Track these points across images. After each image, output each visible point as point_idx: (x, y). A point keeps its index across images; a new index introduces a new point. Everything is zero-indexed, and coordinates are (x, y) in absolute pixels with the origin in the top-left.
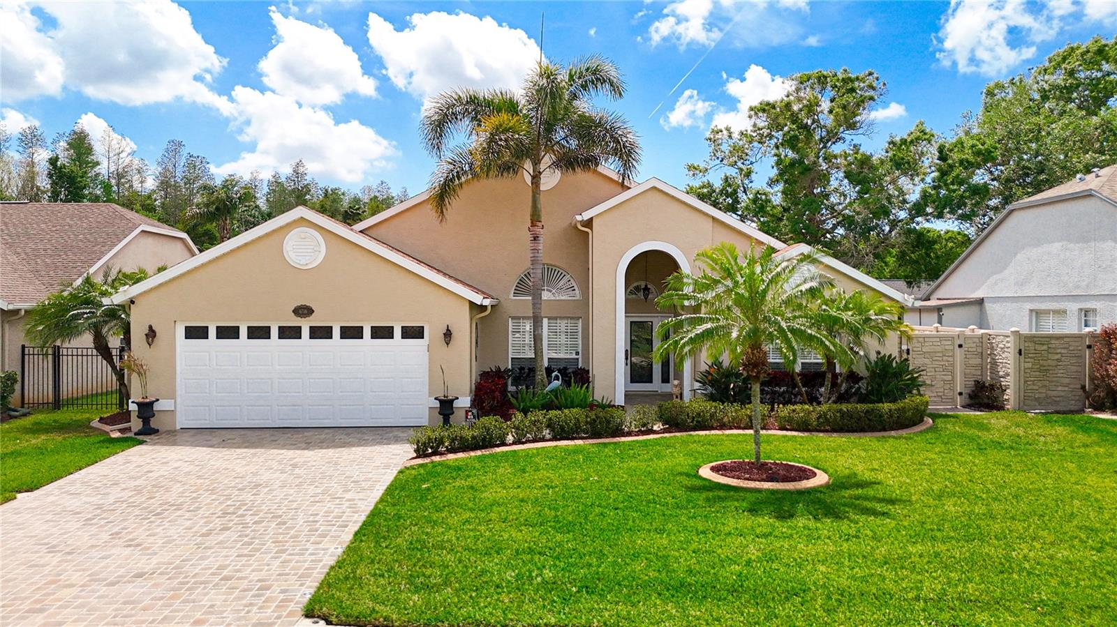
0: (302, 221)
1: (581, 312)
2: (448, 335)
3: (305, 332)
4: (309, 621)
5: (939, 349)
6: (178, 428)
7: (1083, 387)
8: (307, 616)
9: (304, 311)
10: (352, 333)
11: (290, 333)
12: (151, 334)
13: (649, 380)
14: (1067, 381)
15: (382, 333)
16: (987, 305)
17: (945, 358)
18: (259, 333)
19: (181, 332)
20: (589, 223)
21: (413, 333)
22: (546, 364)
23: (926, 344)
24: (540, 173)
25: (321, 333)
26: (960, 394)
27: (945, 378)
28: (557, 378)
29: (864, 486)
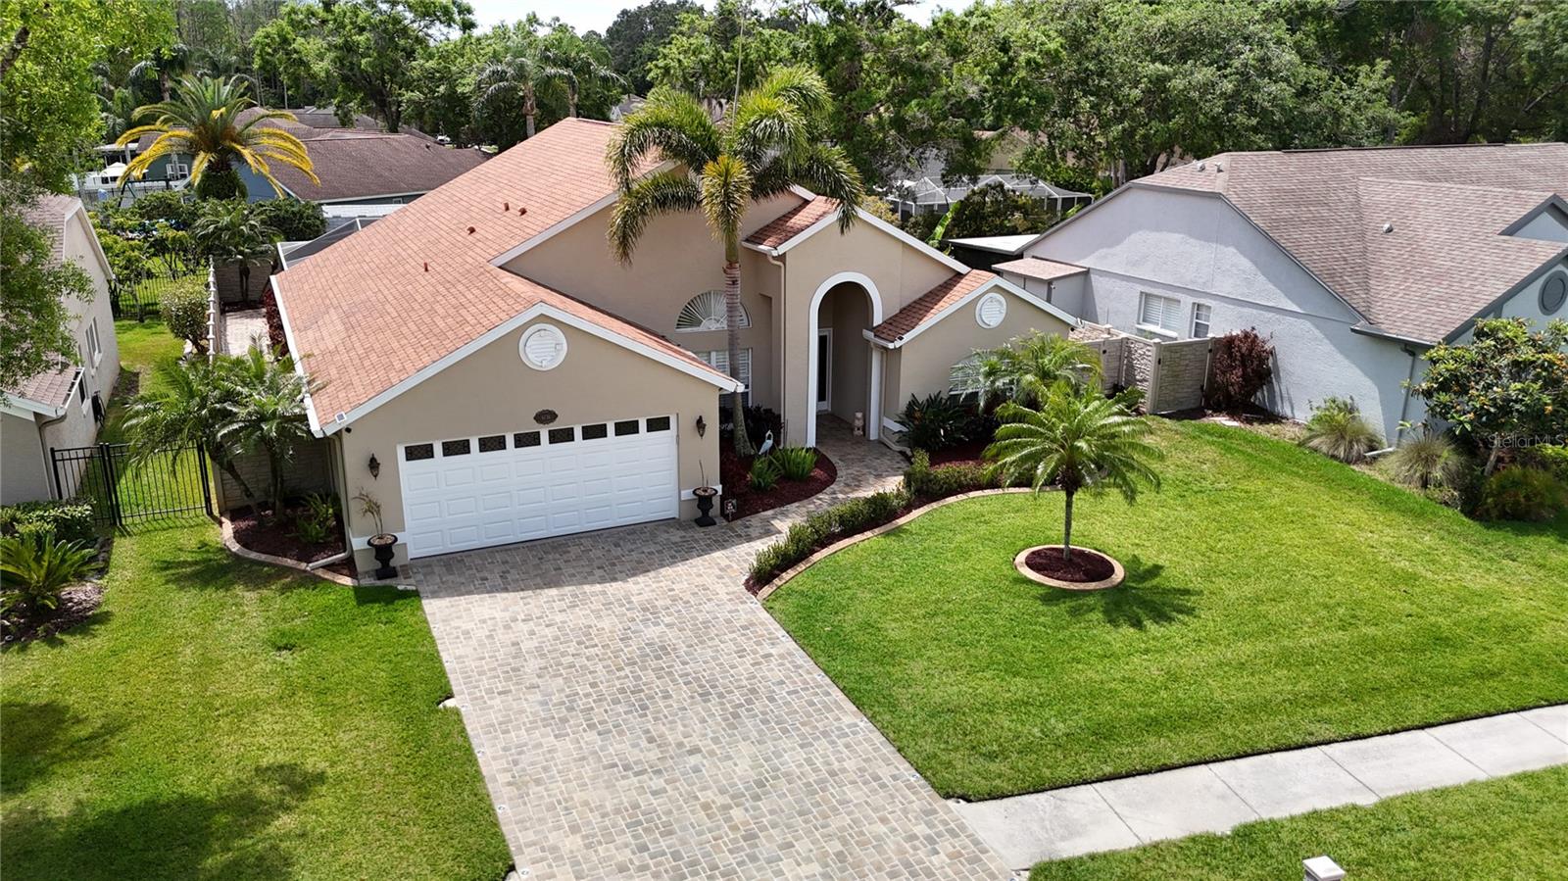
0: (540, 318)
1: (752, 343)
2: (700, 423)
3: (544, 437)
4: (952, 802)
6: (409, 559)
7: (1202, 387)
8: (948, 798)
9: (544, 419)
10: (595, 432)
11: (527, 440)
12: (374, 465)
14: (1189, 383)
15: (627, 428)
16: (1093, 277)
18: (492, 444)
19: (401, 453)
20: (782, 258)
21: (658, 424)
25: (562, 436)
28: (769, 438)
29: (1154, 573)
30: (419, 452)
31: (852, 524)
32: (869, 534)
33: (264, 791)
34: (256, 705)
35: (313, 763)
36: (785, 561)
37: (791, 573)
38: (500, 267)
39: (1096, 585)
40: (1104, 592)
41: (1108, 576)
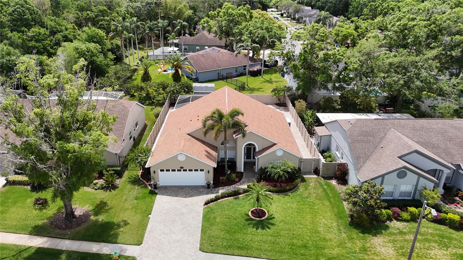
1: (235, 148)
2: (209, 172)
3: (182, 170)
4: (200, 251)
5: (309, 161)
6: (160, 186)
8: (200, 250)
9: (182, 168)
10: (191, 170)
11: (179, 170)
12: (154, 172)
13: (250, 159)
14: (332, 171)
15: (196, 170)
16: (332, 137)
17: (310, 163)
18: (174, 170)
19: (159, 170)
20: (237, 138)
21: (203, 170)
22: (227, 159)
23: (307, 160)
25: (185, 170)
26: (313, 171)
27: (310, 166)
28: (229, 171)
29: (271, 219)
30: (162, 171)
31: (229, 195)
32: (232, 197)
33: (122, 224)
34: (128, 209)
35: (129, 221)
36: (212, 201)
37: (212, 203)
38: (188, 134)
39: (258, 219)
40: (258, 221)
41: (262, 218)
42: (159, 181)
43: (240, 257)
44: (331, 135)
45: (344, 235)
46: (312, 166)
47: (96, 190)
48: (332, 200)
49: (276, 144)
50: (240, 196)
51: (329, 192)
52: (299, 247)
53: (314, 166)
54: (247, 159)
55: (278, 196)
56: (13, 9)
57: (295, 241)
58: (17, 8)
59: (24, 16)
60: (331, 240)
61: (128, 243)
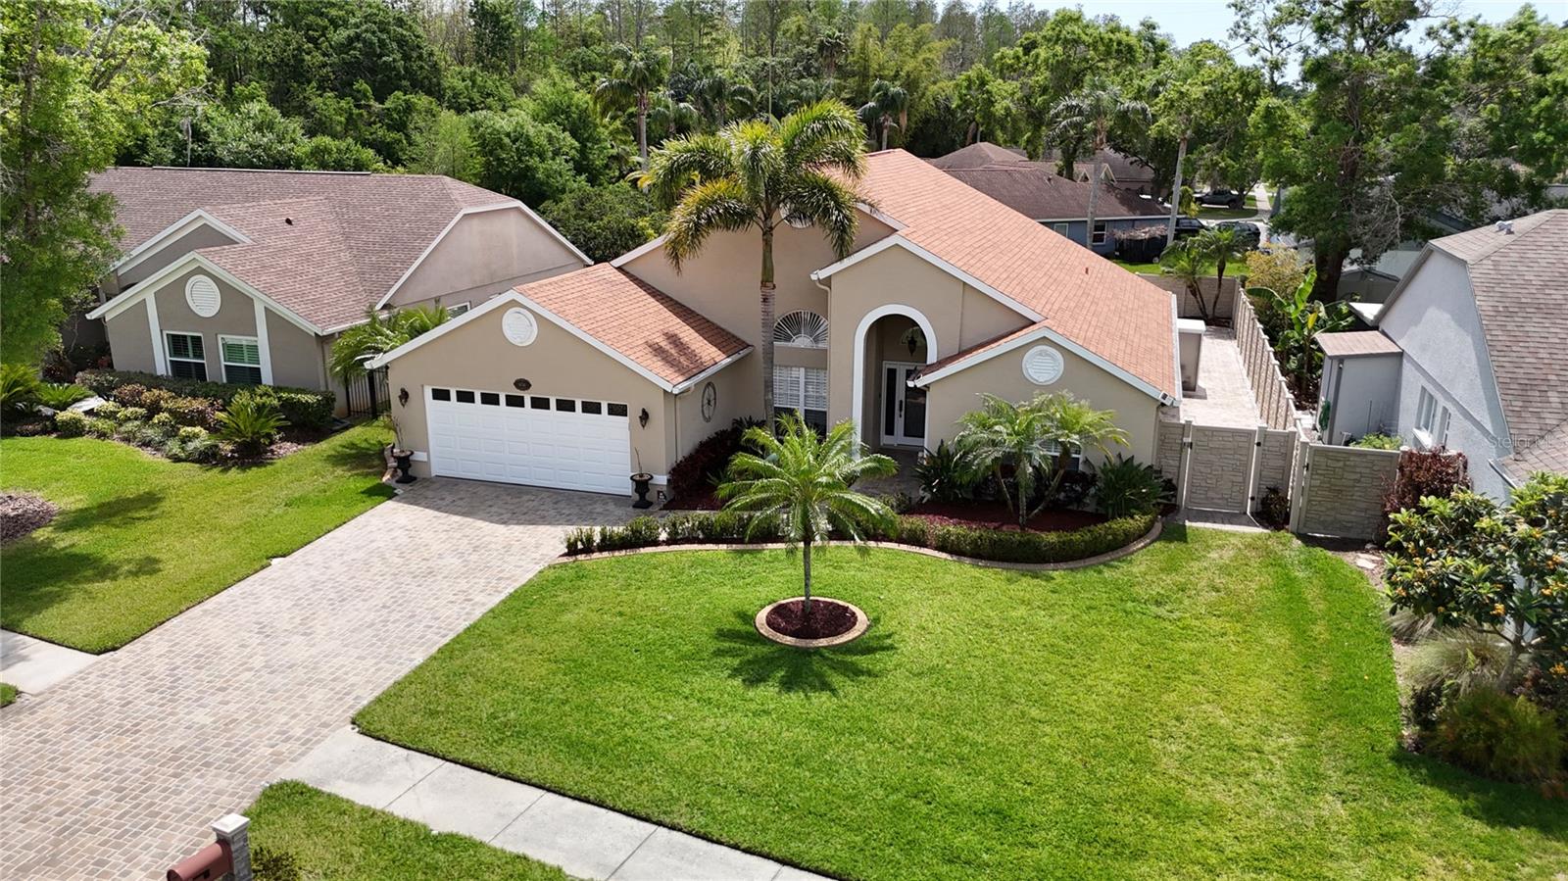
0: (513, 303)
2: (645, 416)
3: (528, 402)
4: (348, 727)
5: (1229, 445)
6: (433, 475)
8: (353, 723)
10: (566, 406)
11: (515, 401)
12: (404, 396)
14: (1363, 505)
15: (591, 408)
16: (1404, 362)
17: (1237, 456)
18: (490, 399)
19: (429, 393)
20: (828, 281)
23: (1215, 438)
24: (771, 228)
25: (540, 403)
26: (1252, 499)
27: (1234, 479)
29: (870, 650)
30: (441, 395)
32: (724, 547)
33: (126, 568)
34: (216, 528)
35: (168, 565)
37: (607, 554)
38: (620, 269)
39: (789, 640)
40: (784, 647)
41: (816, 637)
42: (426, 450)
43: (540, 792)
44: (1400, 355)
45: (1331, 808)
46: (1245, 482)
47: (177, 459)
48: (1319, 629)
49: (1034, 323)
50: (770, 546)
51: (1311, 593)
52: (954, 809)
53: (1260, 476)
54: (905, 435)
55: (977, 572)
56: (352, 32)
57: (946, 776)
58: (366, 31)
59: (380, 56)
60: (1212, 816)
61: (58, 636)
